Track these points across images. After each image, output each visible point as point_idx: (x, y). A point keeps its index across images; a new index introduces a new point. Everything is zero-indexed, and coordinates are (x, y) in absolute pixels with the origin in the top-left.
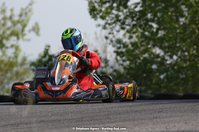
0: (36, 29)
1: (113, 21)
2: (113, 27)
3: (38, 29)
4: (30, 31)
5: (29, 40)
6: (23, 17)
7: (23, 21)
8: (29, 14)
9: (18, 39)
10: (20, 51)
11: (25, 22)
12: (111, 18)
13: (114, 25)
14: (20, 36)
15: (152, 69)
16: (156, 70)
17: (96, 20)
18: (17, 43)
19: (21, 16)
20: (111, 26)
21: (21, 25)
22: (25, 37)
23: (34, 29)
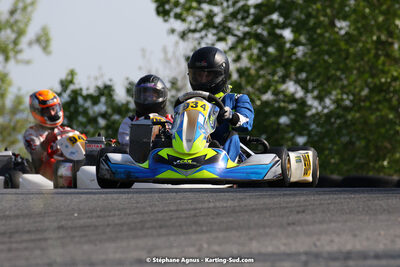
0: (43, 41)
1: (201, 25)
2: (202, 38)
3: (48, 41)
4: (30, 44)
5: (28, 62)
6: (18, 16)
7: (16, 22)
8: (29, 9)
9: (7, 59)
10: (10, 84)
11: (21, 25)
12: (197, 19)
13: (203, 33)
14: (11, 54)
15: (279, 124)
16: (288, 126)
17: (166, 21)
18: (4, 67)
19: (12, 13)
20: (197, 35)
21: (13, 31)
22: (20, 57)
23: (38, 40)
